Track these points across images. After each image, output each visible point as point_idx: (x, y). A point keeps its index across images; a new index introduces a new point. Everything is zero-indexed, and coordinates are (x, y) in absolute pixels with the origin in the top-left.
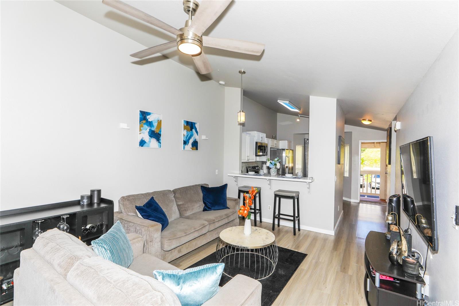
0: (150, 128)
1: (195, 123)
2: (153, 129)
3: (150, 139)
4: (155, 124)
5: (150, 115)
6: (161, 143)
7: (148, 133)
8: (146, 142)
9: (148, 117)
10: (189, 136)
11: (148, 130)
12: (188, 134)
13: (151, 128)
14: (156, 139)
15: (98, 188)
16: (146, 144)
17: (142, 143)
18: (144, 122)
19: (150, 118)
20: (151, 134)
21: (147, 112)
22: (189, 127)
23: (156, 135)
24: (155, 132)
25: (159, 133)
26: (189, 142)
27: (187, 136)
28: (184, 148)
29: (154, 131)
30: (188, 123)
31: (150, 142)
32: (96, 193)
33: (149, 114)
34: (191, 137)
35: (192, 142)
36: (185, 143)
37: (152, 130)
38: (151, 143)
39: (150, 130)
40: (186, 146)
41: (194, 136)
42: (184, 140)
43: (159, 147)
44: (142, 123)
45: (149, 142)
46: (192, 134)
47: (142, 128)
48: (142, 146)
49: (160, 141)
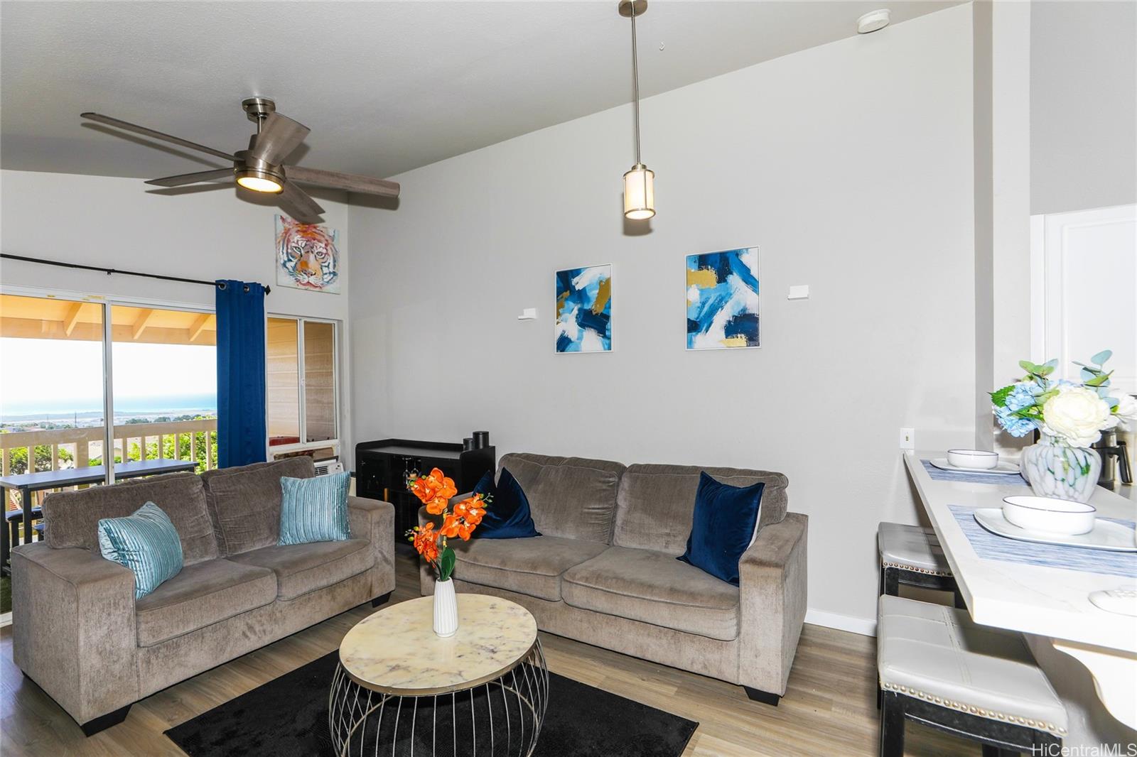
0: (579, 306)
1: (737, 254)
2: (587, 307)
3: (579, 331)
4: (593, 294)
5: (580, 273)
6: (609, 338)
7: (577, 318)
8: (572, 339)
9: (574, 281)
10: (710, 302)
11: (575, 312)
12: (705, 296)
13: (583, 304)
14: (595, 328)
15: (485, 430)
16: (571, 345)
17: (563, 343)
18: (567, 294)
19: (579, 283)
20: (583, 320)
21: (571, 271)
22: (710, 275)
23: (596, 321)
24: (594, 313)
25: (604, 313)
26: (712, 322)
27: (704, 304)
28: (690, 343)
29: (591, 311)
30: (703, 261)
31: (580, 338)
32: (481, 436)
33: (576, 273)
34: (721, 301)
35: (729, 322)
36: (693, 327)
37: (585, 310)
38: (583, 341)
39: (579, 310)
40: (700, 339)
41: (735, 297)
42: (689, 320)
43: (605, 350)
44: (562, 297)
45: (578, 339)
46: (723, 294)
47: (561, 311)
48: (563, 350)
49: (607, 333)
